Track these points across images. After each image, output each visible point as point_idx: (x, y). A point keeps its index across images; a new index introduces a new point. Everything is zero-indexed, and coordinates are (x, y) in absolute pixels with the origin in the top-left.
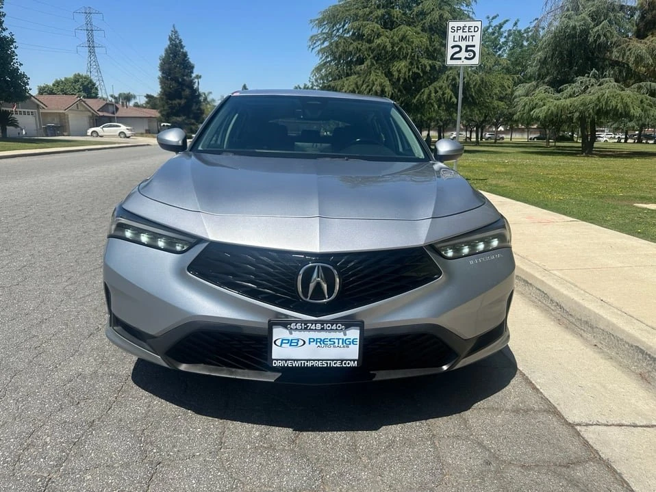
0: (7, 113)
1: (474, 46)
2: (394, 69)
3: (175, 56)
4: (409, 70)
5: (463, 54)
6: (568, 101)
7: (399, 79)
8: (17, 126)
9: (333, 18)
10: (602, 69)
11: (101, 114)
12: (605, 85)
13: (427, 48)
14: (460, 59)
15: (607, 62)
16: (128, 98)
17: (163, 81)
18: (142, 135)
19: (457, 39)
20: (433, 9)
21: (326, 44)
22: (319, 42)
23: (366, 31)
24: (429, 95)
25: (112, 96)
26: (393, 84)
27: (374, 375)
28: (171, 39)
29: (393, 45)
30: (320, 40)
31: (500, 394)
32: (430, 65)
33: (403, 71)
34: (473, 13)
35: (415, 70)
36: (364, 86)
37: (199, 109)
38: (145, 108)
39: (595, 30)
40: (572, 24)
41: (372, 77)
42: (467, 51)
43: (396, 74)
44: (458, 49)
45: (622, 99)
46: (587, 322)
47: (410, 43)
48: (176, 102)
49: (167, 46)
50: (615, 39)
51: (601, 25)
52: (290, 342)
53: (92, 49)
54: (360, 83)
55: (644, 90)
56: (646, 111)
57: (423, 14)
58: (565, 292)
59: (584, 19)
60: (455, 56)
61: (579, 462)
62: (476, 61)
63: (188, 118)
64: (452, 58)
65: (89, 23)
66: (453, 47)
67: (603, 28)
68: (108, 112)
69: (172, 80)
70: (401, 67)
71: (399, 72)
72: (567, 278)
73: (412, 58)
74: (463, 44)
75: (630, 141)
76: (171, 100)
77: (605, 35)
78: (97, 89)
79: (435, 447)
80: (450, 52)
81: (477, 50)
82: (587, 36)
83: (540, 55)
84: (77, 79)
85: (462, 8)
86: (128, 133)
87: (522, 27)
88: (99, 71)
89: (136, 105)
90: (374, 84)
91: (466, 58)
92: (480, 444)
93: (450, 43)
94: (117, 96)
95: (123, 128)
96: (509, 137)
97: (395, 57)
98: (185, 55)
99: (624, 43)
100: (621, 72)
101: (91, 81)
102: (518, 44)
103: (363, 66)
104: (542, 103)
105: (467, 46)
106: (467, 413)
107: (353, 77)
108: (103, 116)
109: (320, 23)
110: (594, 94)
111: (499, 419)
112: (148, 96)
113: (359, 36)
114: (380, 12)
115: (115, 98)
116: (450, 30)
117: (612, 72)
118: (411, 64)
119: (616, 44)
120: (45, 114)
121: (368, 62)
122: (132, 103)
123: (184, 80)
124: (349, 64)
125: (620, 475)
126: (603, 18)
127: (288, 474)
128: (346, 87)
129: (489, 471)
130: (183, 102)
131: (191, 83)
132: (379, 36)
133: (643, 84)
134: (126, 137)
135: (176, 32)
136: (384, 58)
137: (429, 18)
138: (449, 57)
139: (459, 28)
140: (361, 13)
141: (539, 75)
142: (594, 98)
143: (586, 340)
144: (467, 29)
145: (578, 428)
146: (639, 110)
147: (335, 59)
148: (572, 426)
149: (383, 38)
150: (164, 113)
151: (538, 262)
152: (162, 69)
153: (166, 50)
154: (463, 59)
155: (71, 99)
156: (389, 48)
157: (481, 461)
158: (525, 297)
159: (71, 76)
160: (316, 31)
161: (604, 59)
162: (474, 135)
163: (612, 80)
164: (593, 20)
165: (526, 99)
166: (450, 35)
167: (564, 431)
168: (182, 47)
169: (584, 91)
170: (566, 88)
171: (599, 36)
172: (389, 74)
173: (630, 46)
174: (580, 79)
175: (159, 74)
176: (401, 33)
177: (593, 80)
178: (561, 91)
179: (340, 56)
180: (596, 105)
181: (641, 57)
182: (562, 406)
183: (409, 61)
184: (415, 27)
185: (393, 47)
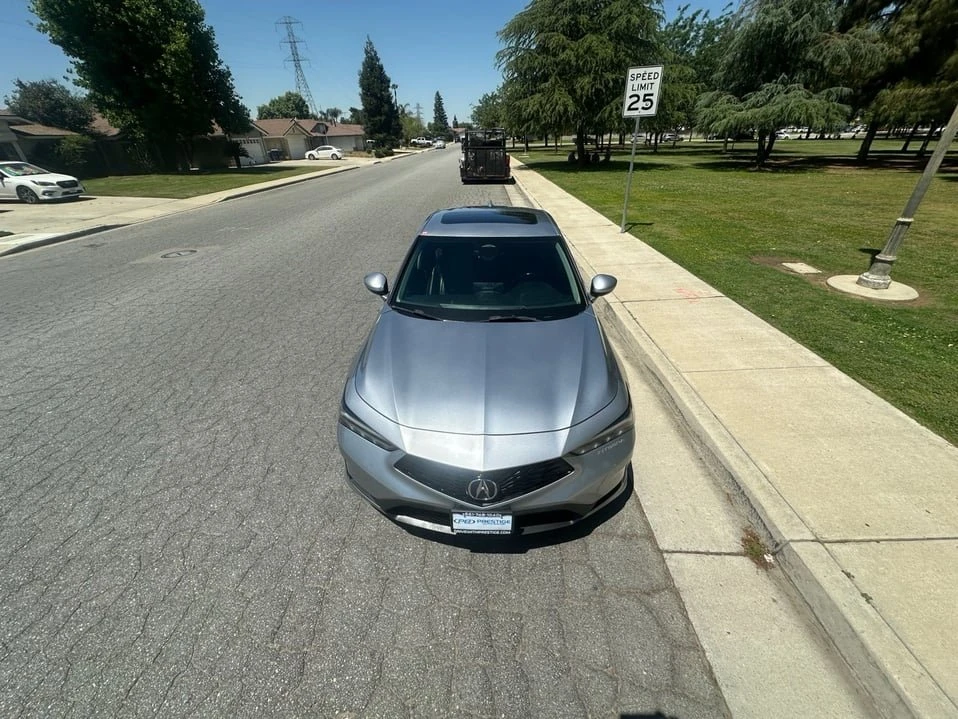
0: (237, 144)
1: (652, 95)
2: (578, 85)
3: (372, 70)
4: (592, 86)
5: (641, 104)
6: (749, 113)
7: (582, 96)
8: (247, 156)
9: (518, 29)
10: (791, 73)
11: (314, 134)
12: (791, 94)
13: (612, 60)
14: (637, 109)
15: (800, 64)
16: (335, 113)
17: (365, 97)
18: (351, 154)
19: (635, 88)
20: (621, 13)
21: (513, 59)
22: (505, 59)
23: (551, 45)
24: (611, 112)
25: (321, 112)
26: (576, 101)
27: (523, 530)
28: (367, 52)
29: (578, 57)
30: (505, 56)
31: (615, 517)
32: (613, 80)
33: (586, 88)
34: (664, 12)
35: (598, 86)
36: (548, 106)
37: (398, 124)
38: (350, 123)
39: (793, 26)
40: (768, 20)
41: (556, 96)
42: (644, 100)
43: (579, 91)
44: (636, 99)
45: (807, 109)
46: (698, 437)
47: (595, 55)
48: (378, 118)
49: (363, 60)
50: (814, 35)
51: (800, 21)
52: (465, 522)
53: (297, 61)
54: (544, 102)
55: (834, 97)
56: (831, 120)
57: (611, 19)
58: (688, 404)
59: (784, 13)
60: (633, 107)
61: (657, 590)
62: (653, 111)
63: (389, 134)
64: (629, 109)
65: (291, 34)
66: (631, 97)
67: (803, 23)
68: (319, 132)
69: (372, 95)
70: (584, 83)
71: (582, 89)
72: (693, 384)
73: (596, 72)
74: (641, 93)
75: (813, 136)
76: (373, 116)
77: (803, 32)
78: (307, 106)
79: (562, 572)
80: (628, 102)
81: (655, 99)
82: (783, 33)
83: (728, 58)
84: (289, 97)
85: (652, 7)
86: (339, 155)
87: (713, 17)
88: (307, 86)
89: (343, 121)
90: (557, 104)
91: (643, 108)
92: (593, 570)
93: (629, 92)
94: (325, 112)
95: (335, 150)
96: (689, 136)
97: (579, 72)
98: (381, 68)
99: (823, 40)
100: (813, 74)
101: (301, 99)
102: (708, 38)
103: (547, 84)
104: (722, 116)
105: (646, 95)
106: (589, 537)
107: (538, 95)
108: (316, 137)
109: (507, 35)
110: (778, 103)
111: (611, 544)
112: (352, 110)
113: (543, 49)
114: (566, 19)
115: (324, 114)
116: (630, 78)
117: (803, 76)
118: (595, 79)
119: (815, 42)
120: (268, 140)
121: (552, 80)
122: (339, 120)
123: (382, 95)
124: (535, 80)
125: (684, 603)
126: (805, 10)
127: (465, 592)
128: (531, 106)
129: (596, 595)
130: (383, 118)
131: (389, 97)
132: (564, 48)
133: (833, 89)
134: (338, 159)
135: (371, 43)
136: (568, 74)
137: (615, 25)
138: (627, 107)
139: (638, 76)
140: (547, 22)
141: (725, 81)
142: (777, 109)
143: (694, 451)
144: (647, 76)
145: (665, 555)
146: (823, 121)
147: (520, 74)
148: (661, 552)
149: (567, 51)
150: (368, 130)
151: (673, 360)
152: (362, 85)
153: (364, 64)
154: (640, 109)
155: (287, 123)
156: (574, 63)
157: (591, 586)
158: (658, 396)
159: (283, 94)
160: (503, 46)
161: (798, 60)
162: (653, 137)
163: (802, 86)
164: (794, 12)
165: (707, 111)
166: (630, 84)
167: (653, 557)
168: (378, 60)
169: (769, 100)
170: (750, 97)
171: (797, 34)
172: (572, 92)
173: (830, 44)
174: (766, 86)
175: (360, 90)
176: (586, 45)
177: (780, 87)
178: (745, 99)
179: (525, 73)
180: (779, 116)
181: (839, 56)
182: (658, 533)
183: (592, 76)
184: (601, 34)
185: (577, 61)
